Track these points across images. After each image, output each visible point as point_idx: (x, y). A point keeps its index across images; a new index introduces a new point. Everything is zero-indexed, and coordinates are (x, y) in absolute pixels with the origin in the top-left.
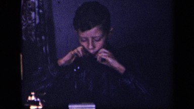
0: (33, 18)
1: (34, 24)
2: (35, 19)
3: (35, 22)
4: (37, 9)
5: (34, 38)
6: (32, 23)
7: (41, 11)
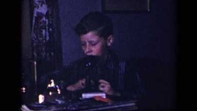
0: (44, 35)
1: (44, 41)
2: (46, 36)
3: (45, 39)
4: (47, 27)
5: (45, 53)
6: (43, 40)
7: (51, 30)
